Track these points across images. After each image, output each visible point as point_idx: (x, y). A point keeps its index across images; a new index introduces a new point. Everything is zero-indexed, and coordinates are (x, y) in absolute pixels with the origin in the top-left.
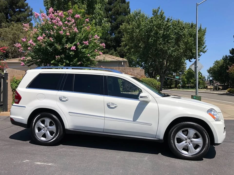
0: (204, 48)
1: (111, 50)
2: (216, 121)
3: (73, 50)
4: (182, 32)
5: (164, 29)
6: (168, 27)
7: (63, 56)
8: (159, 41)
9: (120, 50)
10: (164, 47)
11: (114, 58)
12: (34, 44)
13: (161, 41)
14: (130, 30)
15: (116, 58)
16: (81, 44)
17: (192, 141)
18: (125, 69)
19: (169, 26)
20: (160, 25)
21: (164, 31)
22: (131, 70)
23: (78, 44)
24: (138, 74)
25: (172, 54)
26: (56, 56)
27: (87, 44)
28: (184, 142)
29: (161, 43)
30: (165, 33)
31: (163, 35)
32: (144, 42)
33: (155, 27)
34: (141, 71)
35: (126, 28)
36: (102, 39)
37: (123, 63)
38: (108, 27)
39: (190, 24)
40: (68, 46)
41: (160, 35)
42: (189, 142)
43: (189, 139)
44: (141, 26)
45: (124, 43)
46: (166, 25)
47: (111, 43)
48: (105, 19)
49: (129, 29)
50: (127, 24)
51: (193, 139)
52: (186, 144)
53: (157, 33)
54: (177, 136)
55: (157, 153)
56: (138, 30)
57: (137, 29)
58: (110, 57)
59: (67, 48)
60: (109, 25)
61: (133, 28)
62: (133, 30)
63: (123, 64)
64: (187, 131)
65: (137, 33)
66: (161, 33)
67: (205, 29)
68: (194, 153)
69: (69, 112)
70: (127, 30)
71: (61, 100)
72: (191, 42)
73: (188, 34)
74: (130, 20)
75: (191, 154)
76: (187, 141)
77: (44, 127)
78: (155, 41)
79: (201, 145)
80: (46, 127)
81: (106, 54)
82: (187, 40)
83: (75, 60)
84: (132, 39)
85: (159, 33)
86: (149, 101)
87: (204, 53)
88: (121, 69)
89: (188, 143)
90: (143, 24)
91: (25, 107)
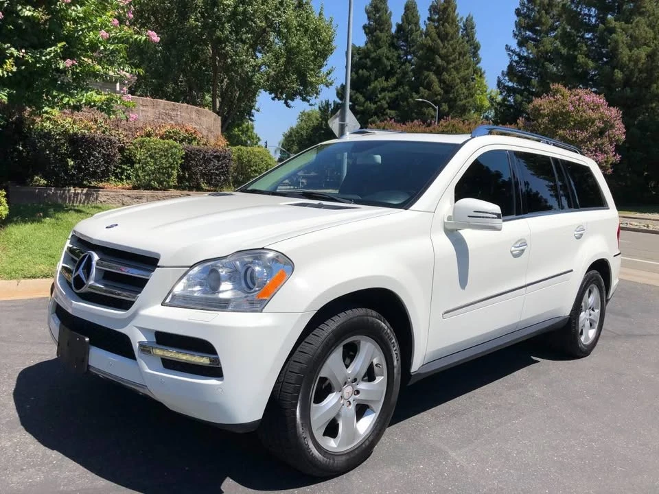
0: (328, 74)
4: (279, 16)
8: (222, 31)
22: (194, 116)
25: (252, 76)
31: (234, 13)
37: (118, 84)
63: (118, 89)
67: (331, 22)
72: (307, 50)
73: (299, 26)
85: (223, 4)
87: (327, 86)
88: (164, 109)
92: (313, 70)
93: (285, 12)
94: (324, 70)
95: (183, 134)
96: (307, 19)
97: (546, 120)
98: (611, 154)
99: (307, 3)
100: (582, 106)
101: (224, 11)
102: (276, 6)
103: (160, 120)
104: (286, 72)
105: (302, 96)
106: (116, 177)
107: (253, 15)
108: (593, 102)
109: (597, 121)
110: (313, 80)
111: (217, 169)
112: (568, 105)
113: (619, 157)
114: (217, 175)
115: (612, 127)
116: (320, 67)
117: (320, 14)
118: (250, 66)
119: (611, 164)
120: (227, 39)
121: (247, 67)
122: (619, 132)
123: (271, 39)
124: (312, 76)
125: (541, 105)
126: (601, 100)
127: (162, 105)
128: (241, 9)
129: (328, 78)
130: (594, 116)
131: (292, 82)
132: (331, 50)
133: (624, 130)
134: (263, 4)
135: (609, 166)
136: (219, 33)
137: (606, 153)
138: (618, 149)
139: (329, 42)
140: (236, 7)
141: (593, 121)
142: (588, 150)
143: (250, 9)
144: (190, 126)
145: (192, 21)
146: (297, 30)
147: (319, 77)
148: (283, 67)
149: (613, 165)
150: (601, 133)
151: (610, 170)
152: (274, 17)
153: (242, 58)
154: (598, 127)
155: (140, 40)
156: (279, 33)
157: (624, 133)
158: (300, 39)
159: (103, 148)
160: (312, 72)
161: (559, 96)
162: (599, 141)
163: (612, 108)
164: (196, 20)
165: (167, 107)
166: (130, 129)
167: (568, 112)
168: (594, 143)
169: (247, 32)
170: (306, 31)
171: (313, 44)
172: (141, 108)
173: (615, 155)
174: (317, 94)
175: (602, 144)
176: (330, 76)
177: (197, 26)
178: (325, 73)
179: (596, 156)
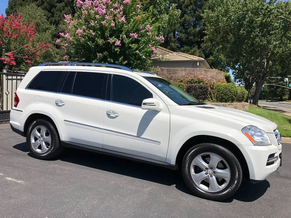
1: (194, 47)
2: (254, 145)
3: (117, 46)
5: (264, 15)
7: (106, 53)
9: (205, 47)
10: (261, 41)
11: (188, 56)
12: (71, 39)
13: (257, 31)
14: (214, 19)
15: (190, 57)
16: (128, 37)
17: (214, 172)
18: (193, 71)
19: (271, 10)
20: (258, 9)
21: (263, 18)
22: (203, 72)
23: (124, 36)
24: (212, 77)
26: (98, 54)
27: (134, 37)
28: (204, 172)
29: (257, 36)
30: (263, 20)
31: (262, 24)
32: (234, 35)
33: (249, 12)
34: (217, 73)
35: (208, 16)
36: (182, 33)
37: (198, 63)
38: (177, 15)
40: (111, 40)
41: (256, 23)
42: (211, 173)
43: (211, 168)
44: (230, 12)
45: (207, 37)
46: (266, 9)
47: (194, 37)
48: (174, 5)
49: (212, 17)
50: (210, 11)
51: (216, 169)
52: (207, 175)
53: (251, 21)
54: (193, 163)
55: (169, 184)
56: (225, 19)
57: (223, 16)
58: (183, 55)
59: (110, 43)
60: (179, 13)
61: (218, 16)
62: (218, 19)
64: (209, 156)
65: (224, 22)
66: (259, 20)
68: (216, 190)
69: (65, 120)
70: (210, 20)
71: (57, 104)
74: (215, 5)
75: (213, 190)
76: (207, 171)
77: (39, 137)
78: (249, 33)
79: (228, 180)
80: (42, 136)
81: (179, 52)
83: (121, 59)
84: (217, 31)
86: (160, 110)
88: (189, 71)
89: (210, 175)
90: (232, 9)
91: (22, 111)
95: (196, 79)
103: (187, 76)
111: (201, 93)
114: (200, 95)
127: (188, 70)
144: (201, 77)
165: (191, 70)
172: (180, 72)
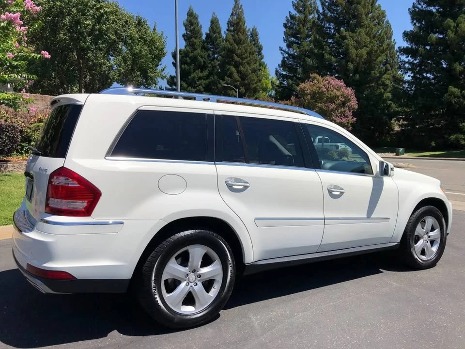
0: (163, 70)
4: (125, 31)
6: (102, 15)
8: (85, 43)
17: (429, 237)
19: (106, 13)
25: (108, 74)
28: (421, 240)
31: (93, 29)
39: (135, 18)
42: (426, 239)
43: (427, 233)
46: (98, 9)
51: (430, 232)
54: (415, 233)
64: (425, 221)
66: (88, 25)
67: (162, 35)
68: (432, 255)
69: (256, 219)
72: (146, 55)
73: (140, 38)
75: (430, 257)
76: (424, 237)
77: (186, 275)
79: (439, 240)
80: (193, 272)
82: (141, 50)
85: (84, 24)
87: (162, 79)
89: (426, 242)
92: (151, 68)
93: (129, 29)
94: (160, 68)
96: (145, 33)
97: (309, 97)
98: (350, 118)
99: (144, 22)
100: (331, 87)
101: (85, 28)
102: (123, 24)
104: (133, 70)
105: (145, 86)
106: (18, 152)
107: (107, 31)
108: (337, 84)
109: (340, 97)
110: (152, 75)
112: (322, 87)
113: (355, 119)
115: (349, 100)
116: (157, 66)
117: (154, 30)
118: (107, 66)
119: (351, 124)
120: (89, 48)
121: (104, 68)
122: (354, 103)
123: (120, 47)
124: (151, 72)
125: (305, 88)
126: (341, 83)
127: (49, 98)
128: (98, 27)
129: (162, 73)
130: (338, 93)
131: (137, 76)
132: (164, 54)
133: (357, 102)
134: (113, 24)
135: (350, 125)
136: (82, 44)
137: (347, 117)
138: (355, 114)
139: (162, 49)
140: (94, 26)
141: (338, 97)
142: (336, 116)
143: (104, 27)
145: (62, 36)
146: (139, 41)
147: (156, 73)
148: (130, 67)
149: (352, 125)
150: (343, 104)
151: (351, 128)
152: (121, 31)
153: (100, 61)
154: (341, 101)
155: (36, 57)
156: (125, 43)
157: (357, 104)
158: (141, 48)
159: (8, 132)
160: (152, 70)
161: (315, 81)
162: (343, 110)
163: (348, 88)
164: (64, 35)
166: (26, 117)
167: (322, 92)
168: (340, 111)
169: (103, 43)
170: (145, 41)
171: (151, 51)
173: (353, 118)
174: (155, 84)
175: (345, 111)
176: (164, 72)
177: (65, 39)
178: (160, 70)
179: (341, 119)
